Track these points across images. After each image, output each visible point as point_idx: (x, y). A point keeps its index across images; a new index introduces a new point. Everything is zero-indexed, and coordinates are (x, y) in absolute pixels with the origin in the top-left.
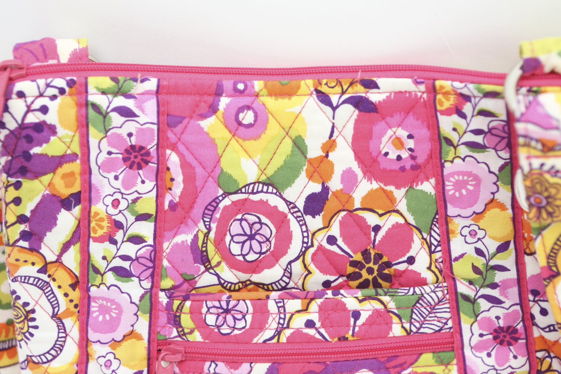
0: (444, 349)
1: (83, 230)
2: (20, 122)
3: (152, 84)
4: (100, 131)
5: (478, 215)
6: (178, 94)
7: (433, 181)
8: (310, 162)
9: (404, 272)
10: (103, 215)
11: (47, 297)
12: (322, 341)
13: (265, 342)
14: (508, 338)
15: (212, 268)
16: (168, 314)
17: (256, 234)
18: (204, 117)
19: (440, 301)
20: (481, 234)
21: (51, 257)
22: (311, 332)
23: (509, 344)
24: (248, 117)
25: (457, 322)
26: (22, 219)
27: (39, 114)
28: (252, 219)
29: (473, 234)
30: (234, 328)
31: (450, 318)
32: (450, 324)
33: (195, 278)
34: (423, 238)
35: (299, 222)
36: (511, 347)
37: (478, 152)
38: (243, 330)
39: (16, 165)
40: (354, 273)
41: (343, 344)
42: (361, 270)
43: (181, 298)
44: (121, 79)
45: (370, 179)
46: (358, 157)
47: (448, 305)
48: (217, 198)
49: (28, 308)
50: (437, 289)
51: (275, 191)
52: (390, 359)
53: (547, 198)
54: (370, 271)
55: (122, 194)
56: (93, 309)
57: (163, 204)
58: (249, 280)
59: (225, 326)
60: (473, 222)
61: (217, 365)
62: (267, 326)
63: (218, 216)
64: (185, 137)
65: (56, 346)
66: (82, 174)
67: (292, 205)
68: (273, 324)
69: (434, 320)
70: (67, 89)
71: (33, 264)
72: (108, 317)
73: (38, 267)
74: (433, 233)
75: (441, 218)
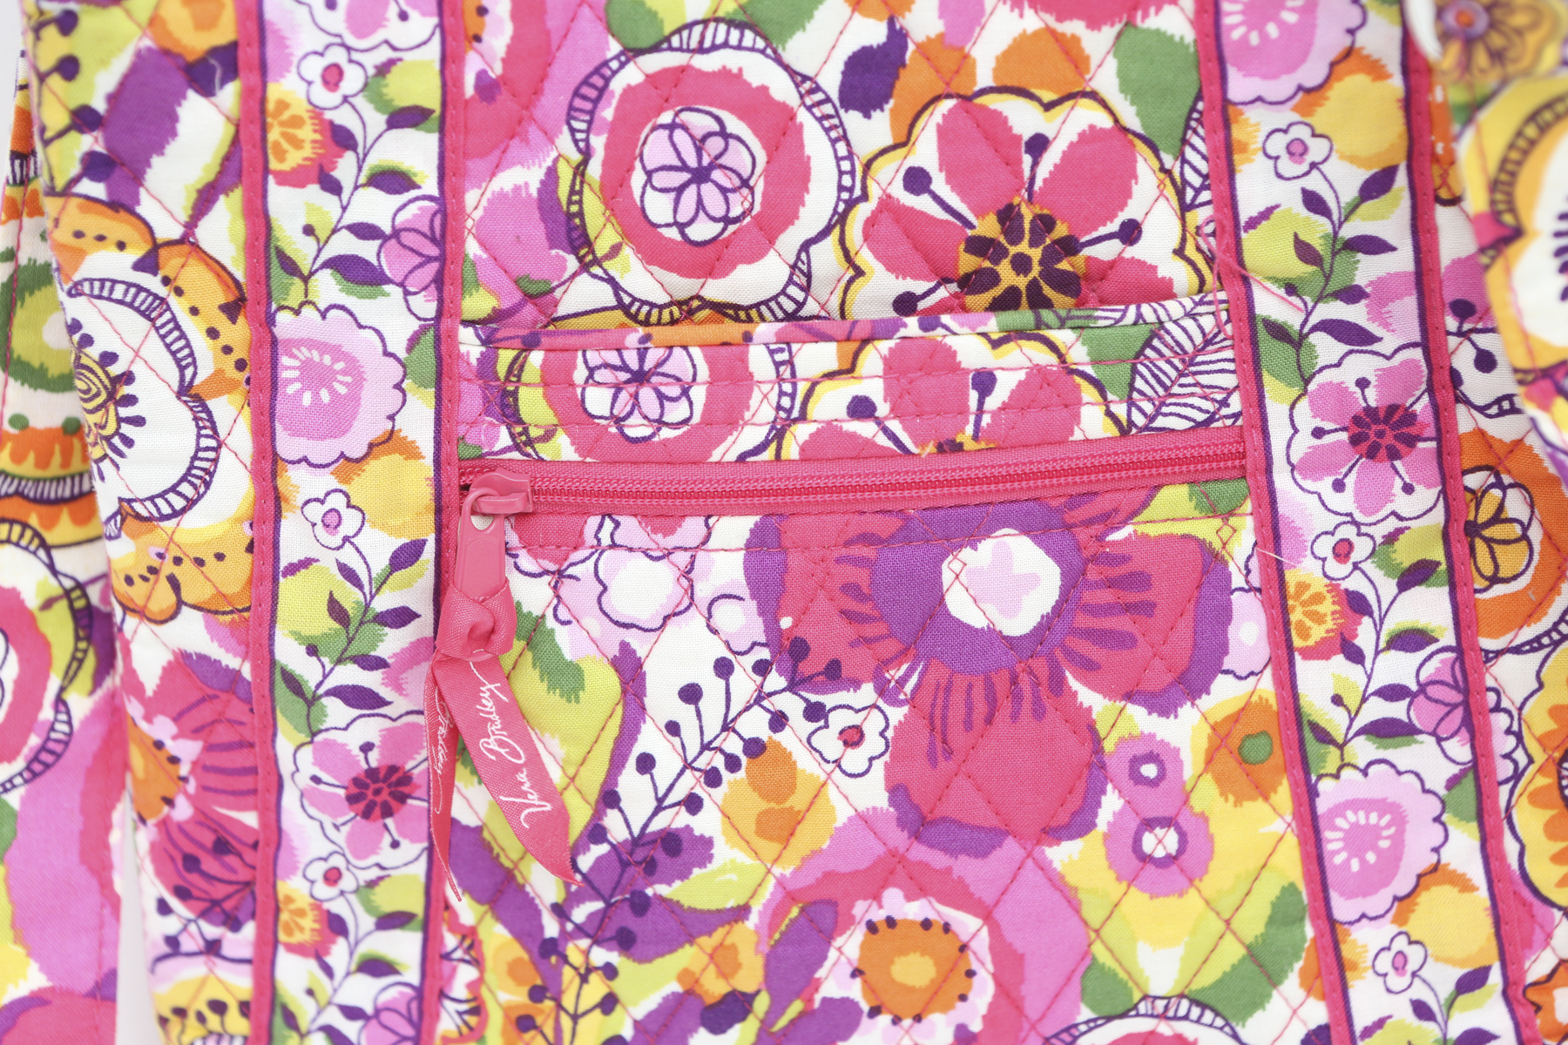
0: (1219, 474)
1: (248, 151)
5: (1311, 94)
9: (1112, 264)
10: (300, 108)
11: (163, 337)
12: (893, 455)
13: (742, 458)
14: (1389, 439)
15: (597, 262)
16: (486, 387)
17: (713, 165)
19: (1208, 342)
20: (1317, 149)
21: (168, 229)
22: (866, 429)
23: (1394, 455)
25: (1254, 399)
26: (84, 119)
28: (700, 122)
29: (1297, 150)
30: (661, 423)
31: (1237, 387)
32: (1236, 404)
33: (553, 289)
34: (1163, 169)
35: (827, 130)
36: (1398, 464)
38: (685, 428)
40: (979, 272)
41: (951, 461)
42: (996, 262)
43: (518, 343)
45: (1017, 5)
47: (1229, 354)
48: (606, 63)
49: (115, 370)
50: (1201, 309)
51: (760, 44)
52: (1075, 501)
53: (1489, 8)
54: (1021, 264)
55: (349, 49)
56: (285, 374)
57: (459, 82)
58: (698, 297)
59: (636, 419)
60: (1296, 117)
61: (617, 524)
62: (747, 415)
63: (608, 113)
65: (194, 472)
67: (808, 85)
68: (761, 409)
69: (1192, 394)
71: (121, 246)
72: (325, 396)
73: (134, 254)
74: (1190, 154)
75: (1210, 108)
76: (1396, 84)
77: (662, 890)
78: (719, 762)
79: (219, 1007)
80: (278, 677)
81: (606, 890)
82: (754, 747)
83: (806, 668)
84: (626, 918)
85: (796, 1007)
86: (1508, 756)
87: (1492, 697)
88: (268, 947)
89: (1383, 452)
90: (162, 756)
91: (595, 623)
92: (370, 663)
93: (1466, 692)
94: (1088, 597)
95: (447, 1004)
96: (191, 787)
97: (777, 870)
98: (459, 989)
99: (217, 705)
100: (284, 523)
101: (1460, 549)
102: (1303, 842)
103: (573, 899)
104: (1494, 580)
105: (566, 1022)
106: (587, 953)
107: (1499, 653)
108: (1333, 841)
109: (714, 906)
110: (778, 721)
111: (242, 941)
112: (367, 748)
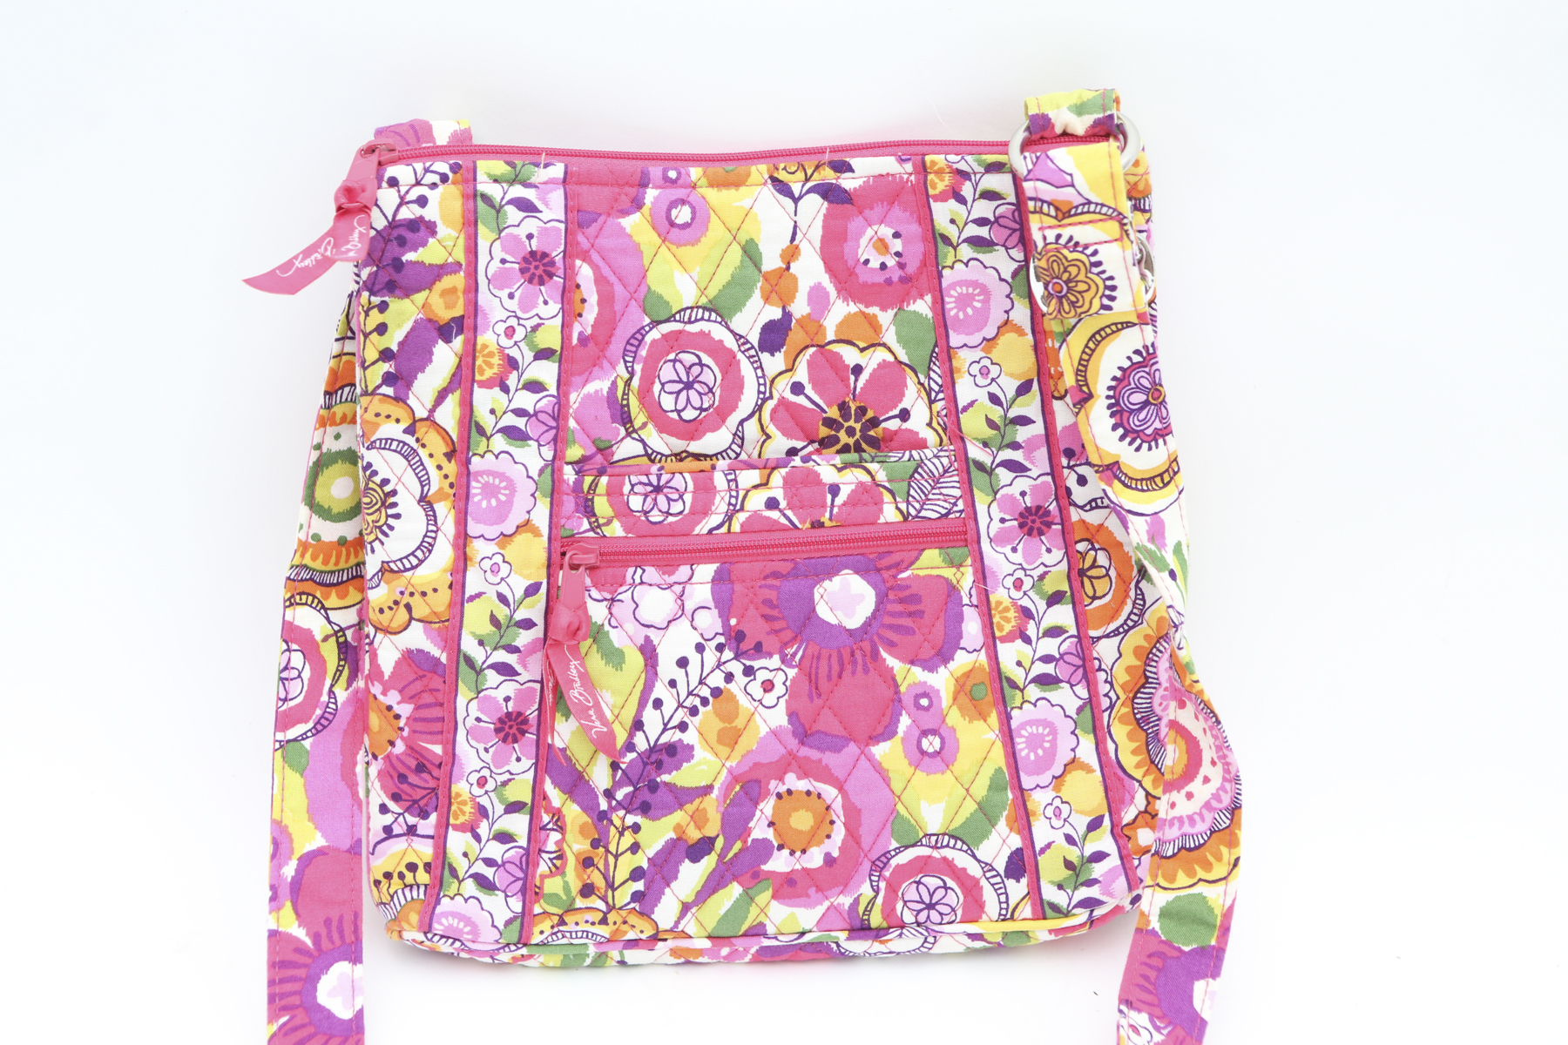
0: (954, 544)
1: (465, 371)
2: (390, 218)
3: (557, 170)
4: (492, 231)
5: (990, 342)
6: (591, 184)
7: (928, 298)
8: (766, 277)
9: (896, 432)
10: (493, 348)
11: (414, 470)
12: (788, 529)
13: (710, 532)
14: (1038, 524)
15: (635, 431)
16: (577, 497)
17: (695, 381)
18: (625, 213)
19: (946, 471)
20: (994, 371)
21: (421, 413)
22: (774, 515)
23: (1041, 533)
24: (682, 215)
25: (970, 502)
26: (386, 355)
27: (415, 207)
28: (689, 358)
29: (985, 372)
31: (961, 497)
32: (960, 505)
33: (612, 446)
34: (919, 383)
35: (752, 363)
36: (1043, 538)
37: (985, 252)
38: (681, 517)
39: (384, 278)
40: (829, 437)
41: (818, 532)
42: (838, 431)
43: (595, 472)
44: (519, 163)
45: (845, 299)
46: (829, 269)
47: (956, 478)
48: (643, 328)
49: (387, 489)
50: (941, 454)
51: (719, 319)
52: (881, 555)
53: (1067, 282)
54: (851, 432)
55: (519, 318)
56: (473, 491)
57: (570, 338)
58: (685, 451)
59: (655, 512)
60: (983, 354)
61: (644, 571)
62: (713, 508)
63: (643, 353)
64: (601, 242)
65: (425, 544)
66: (466, 291)
67: (742, 340)
68: (721, 506)
69: (939, 500)
70: (451, 175)
71: (398, 421)
72: (494, 502)
73: (404, 425)
74: (932, 375)
75: (941, 351)
76: (1030, 337)
77: (665, 778)
78: (697, 702)
79: (412, 867)
80: (462, 659)
81: (634, 779)
82: (717, 692)
83: (744, 646)
84: (645, 795)
85: (738, 846)
86: (1106, 695)
87: (1097, 662)
88: (444, 825)
89: (1035, 532)
90: (391, 715)
91: (631, 626)
92: (513, 649)
93: (1084, 660)
94: (890, 607)
95: (544, 855)
96: (405, 733)
97: (728, 764)
98: (551, 846)
99: (425, 681)
100: (468, 573)
101: (1076, 584)
102: (1005, 746)
103: (617, 785)
104: (1094, 598)
105: (611, 859)
106: (623, 819)
107: (1099, 638)
108: (1021, 744)
109: (694, 785)
110: (729, 677)
111: (428, 826)
112: (507, 699)
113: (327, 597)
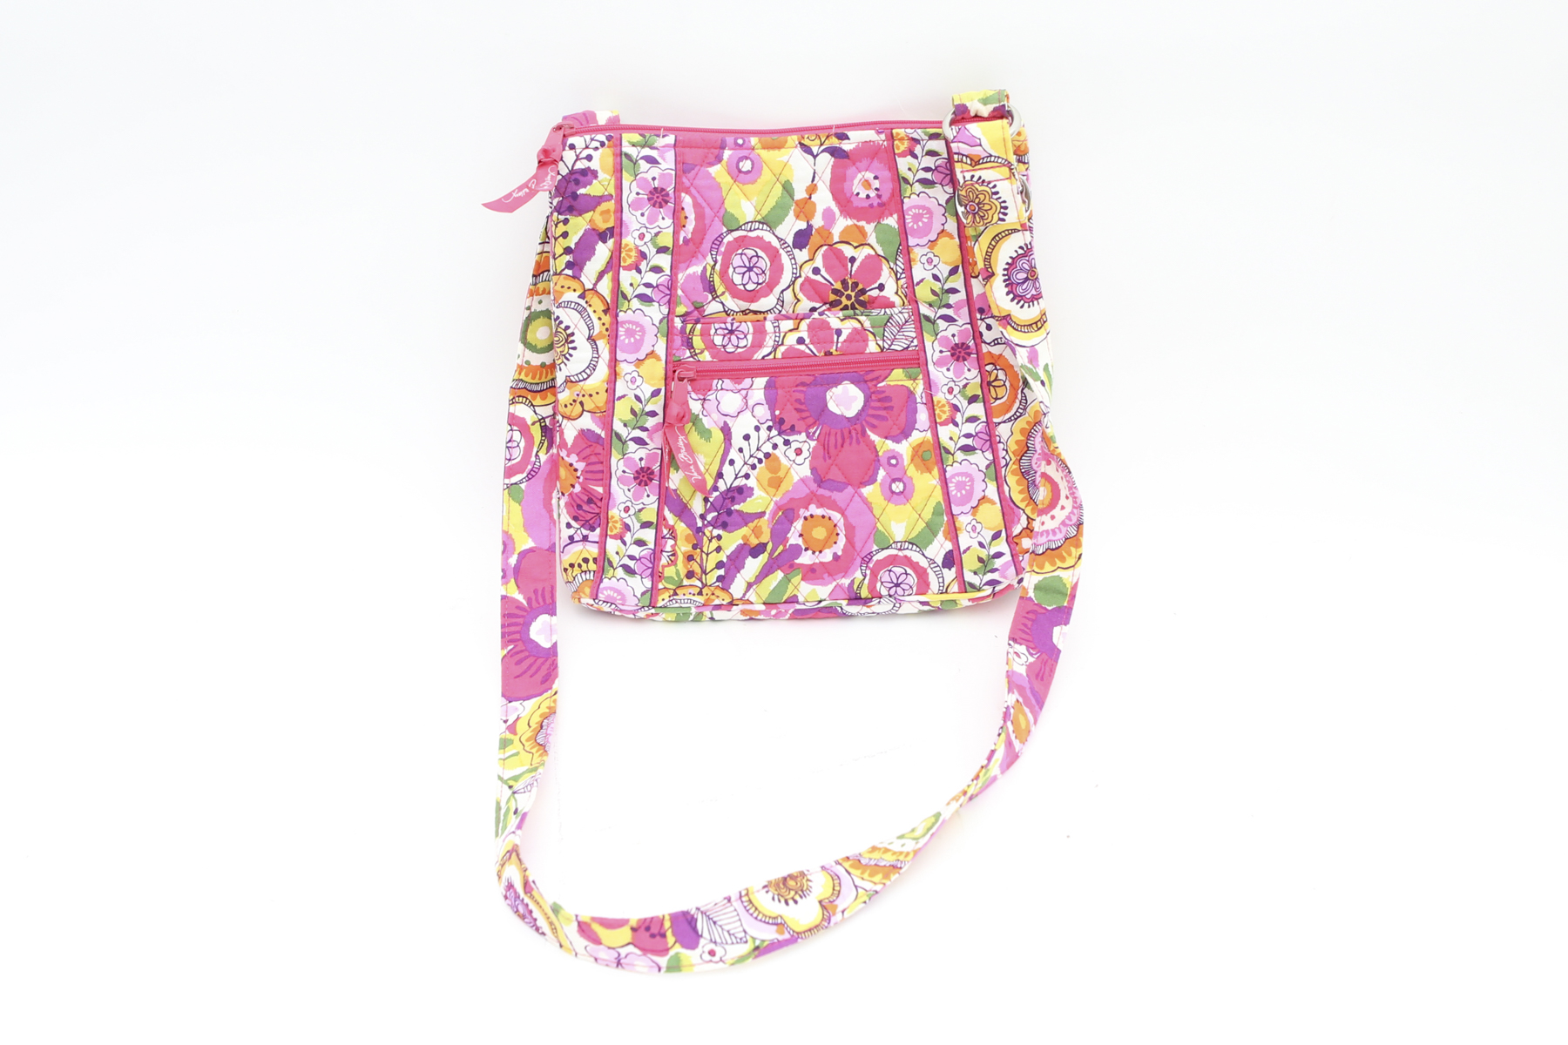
0: (912, 366)
1: (615, 260)
2: (570, 168)
3: (671, 139)
4: (631, 175)
5: (933, 243)
6: (691, 147)
7: (895, 216)
8: (797, 203)
9: (876, 298)
10: (632, 246)
11: (585, 321)
12: (812, 356)
13: (763, 358)
14: (962, 354)
15: (718, 297)
16: (682, 337)
17: (754, 266)
18: (711, 164)
19: (906, 322)
20: (936, 260)
21: (589, 286)
22: (802, 347)
23: (965, 359)
24: (746, 166)
25: (921, 341)
26: (568, 251)
27: (585, 161)
28: (750, 253)
29: (930, 261)
30: (738, 347)
31: (916, 337)
32: (915, 342)
33: (704, 306)
34: (890, 268)
35: (789, 256)
36: (965, 362)
37: (929, 188)
38: (745, 349)
39: (566, 204)
40: (835, 300)
41: (829, 358)
42: (841, 297)
43: (693, 321)
44: (647, 135)
45: (845, 217)
46: (835, 198)
47: (913, 326)
48: (722, 234)
49: (569, 332)
50: (904, 311)
51: (768, 229)
52: (867, 373)
53: (978, 204)
54: (849, 297)
55: (647, 228)
56: (620, 333)
57: (678, 240)
58: (748, 309)
59: (730, 346)
60: (929, 250)
61: (723, 382)
62: (765, 344)
63: (723, 249)
64: (697, 182)
65: (591, 365)
66: (615, 212)
67: (783, 242)
68: (769, 342)
69: (902, 339)
70: (606, 142)
71: (575, 290)
72: (632, 340)
73: (578, 293)
74: (898, 262)
75: (904, 248)
76: (957, 240)
77: (737, 507)
78: (756, 461)
79: (586, 560)
80: (614, 435)
81: (718, 508)
82: (767, 455)
83: (784, 428)
84: (725, 518)
85: (781, 548)
86: (1004, 458)
87: (998, 438)
88: (604, 535)
89: (961, 359)
90: (572, 468)
91: (715, 416)
92: (644, 429)
93: (990, 436)
94: (873, 404)
95: (664, 553)
96: (581, 480)
97: (774, 499)
98: (668, 548)
99: (592, 448)
100: (617, 383)
101: (986, 391)
102: (942, 488)
103: (708, 511)
104: (996, 399)
105: (704, 556)
106: (711, 532)
107: (999, 423)
108: (952, 487)
109: (754, 512)
110: (775, 446)
111: (595, 535)
112: (641, 459)
113: (534, 399)
